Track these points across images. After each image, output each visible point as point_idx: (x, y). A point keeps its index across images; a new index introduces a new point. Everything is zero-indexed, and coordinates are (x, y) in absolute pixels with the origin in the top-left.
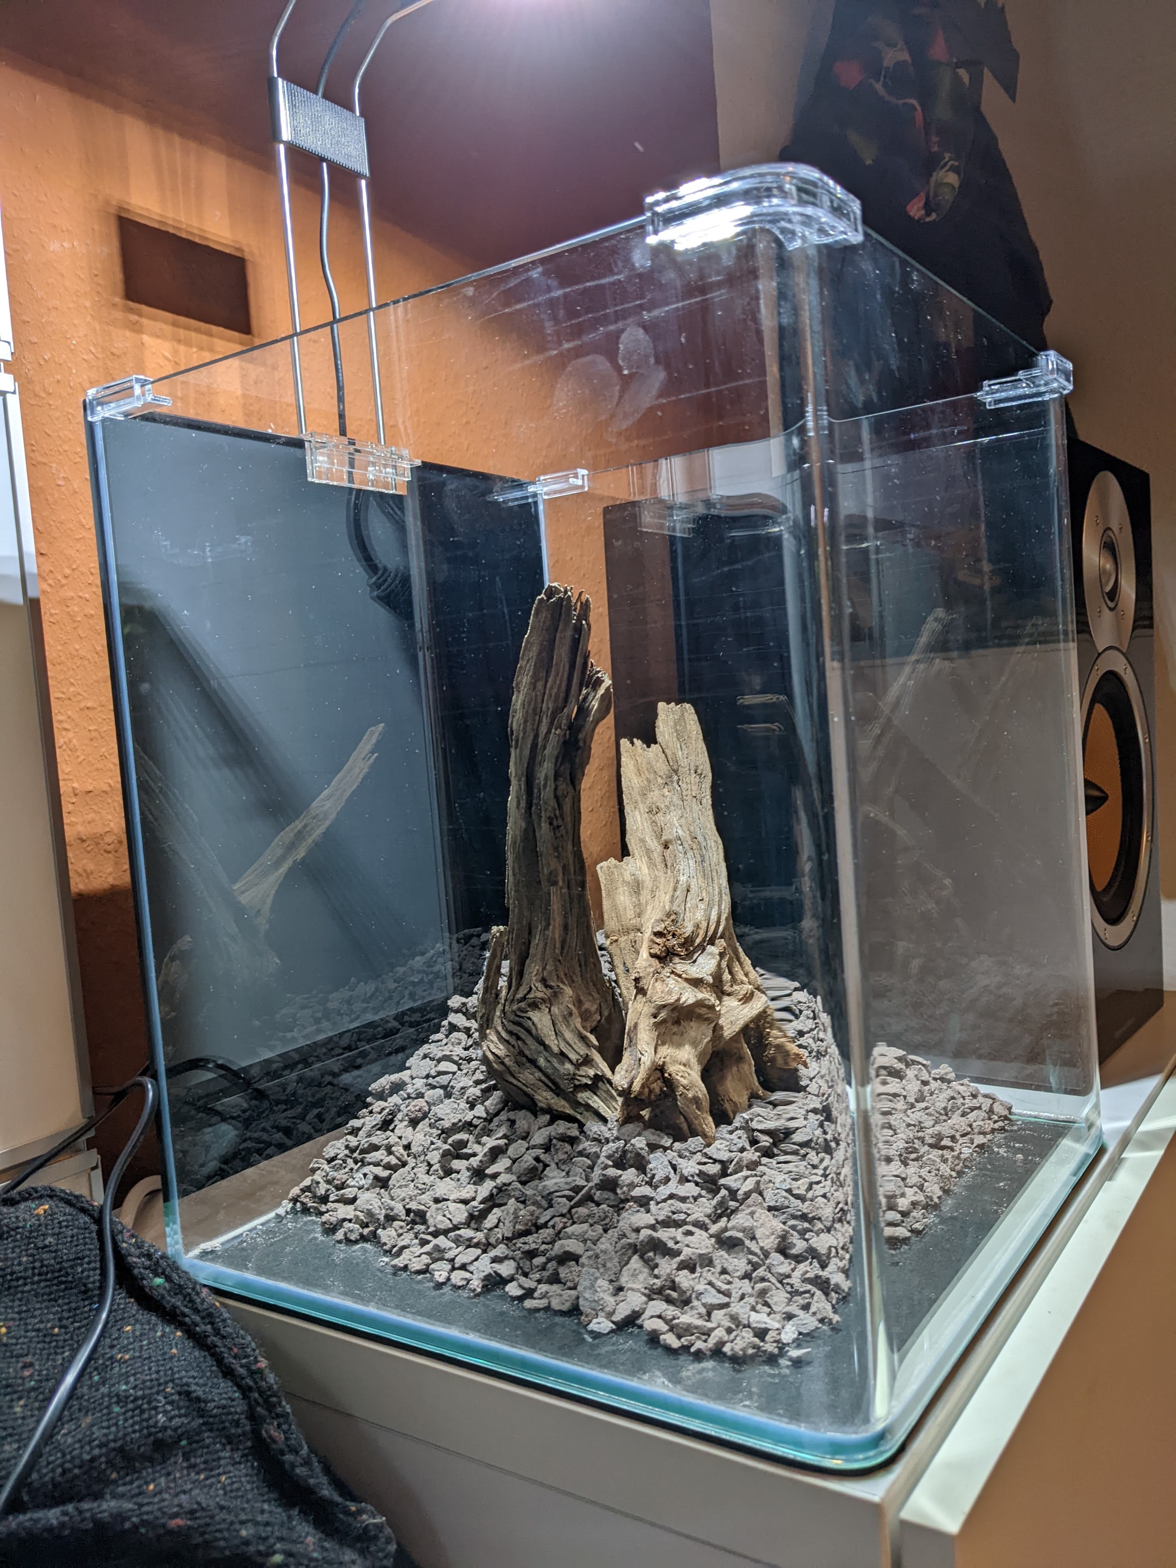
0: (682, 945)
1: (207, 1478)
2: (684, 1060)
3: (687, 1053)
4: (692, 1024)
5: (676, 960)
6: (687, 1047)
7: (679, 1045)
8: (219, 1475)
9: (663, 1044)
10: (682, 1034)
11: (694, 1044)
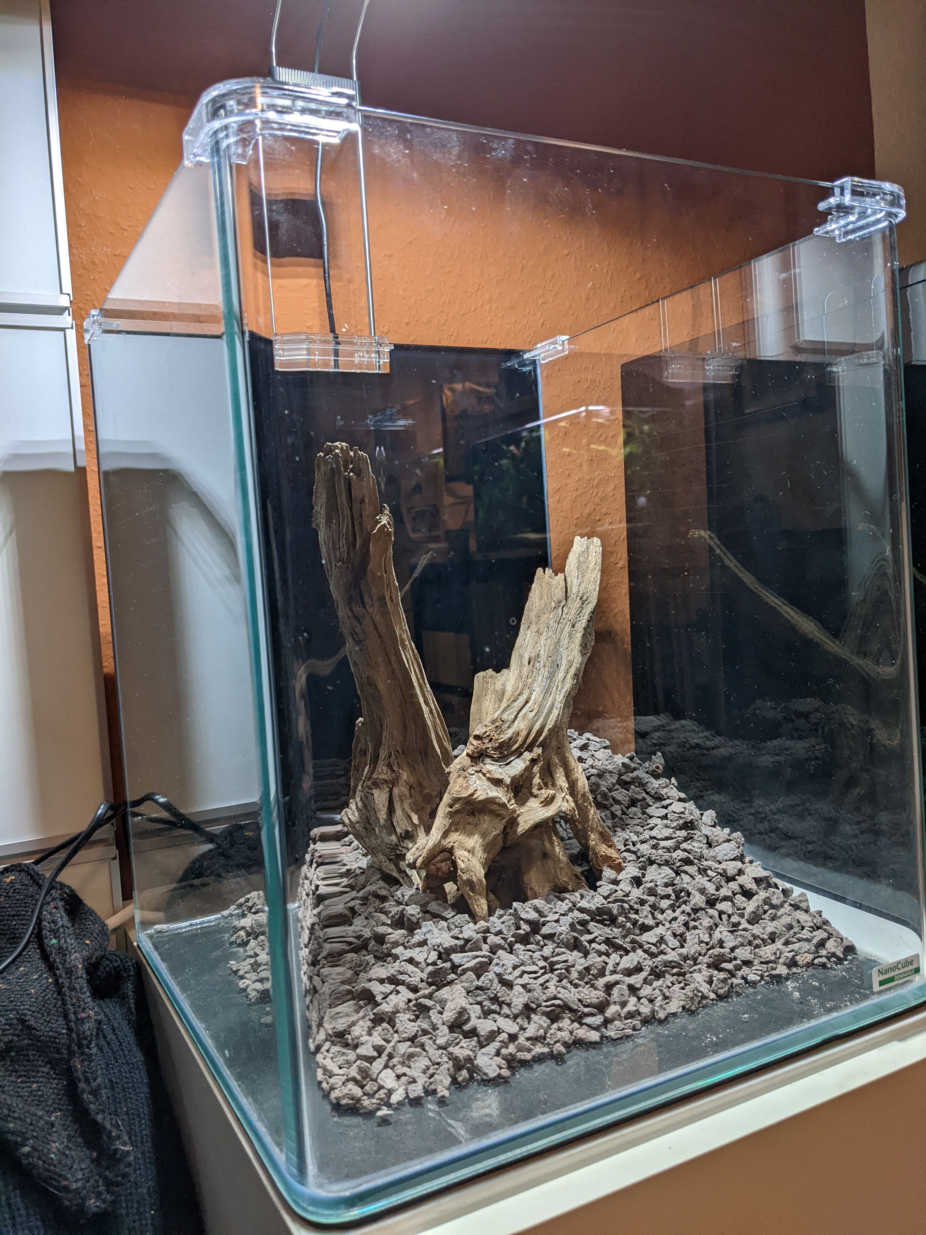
0: (495, 749)
1: (21, 1082)
2: (469, 847)
3: (475, 841)
4: (486, 817)
5: (488, 760)
6: (476, 836)
7: (470, 834)
8: (33, 1082)
9: (456, 830)
10: (476, 825)
11: (484, 835)
